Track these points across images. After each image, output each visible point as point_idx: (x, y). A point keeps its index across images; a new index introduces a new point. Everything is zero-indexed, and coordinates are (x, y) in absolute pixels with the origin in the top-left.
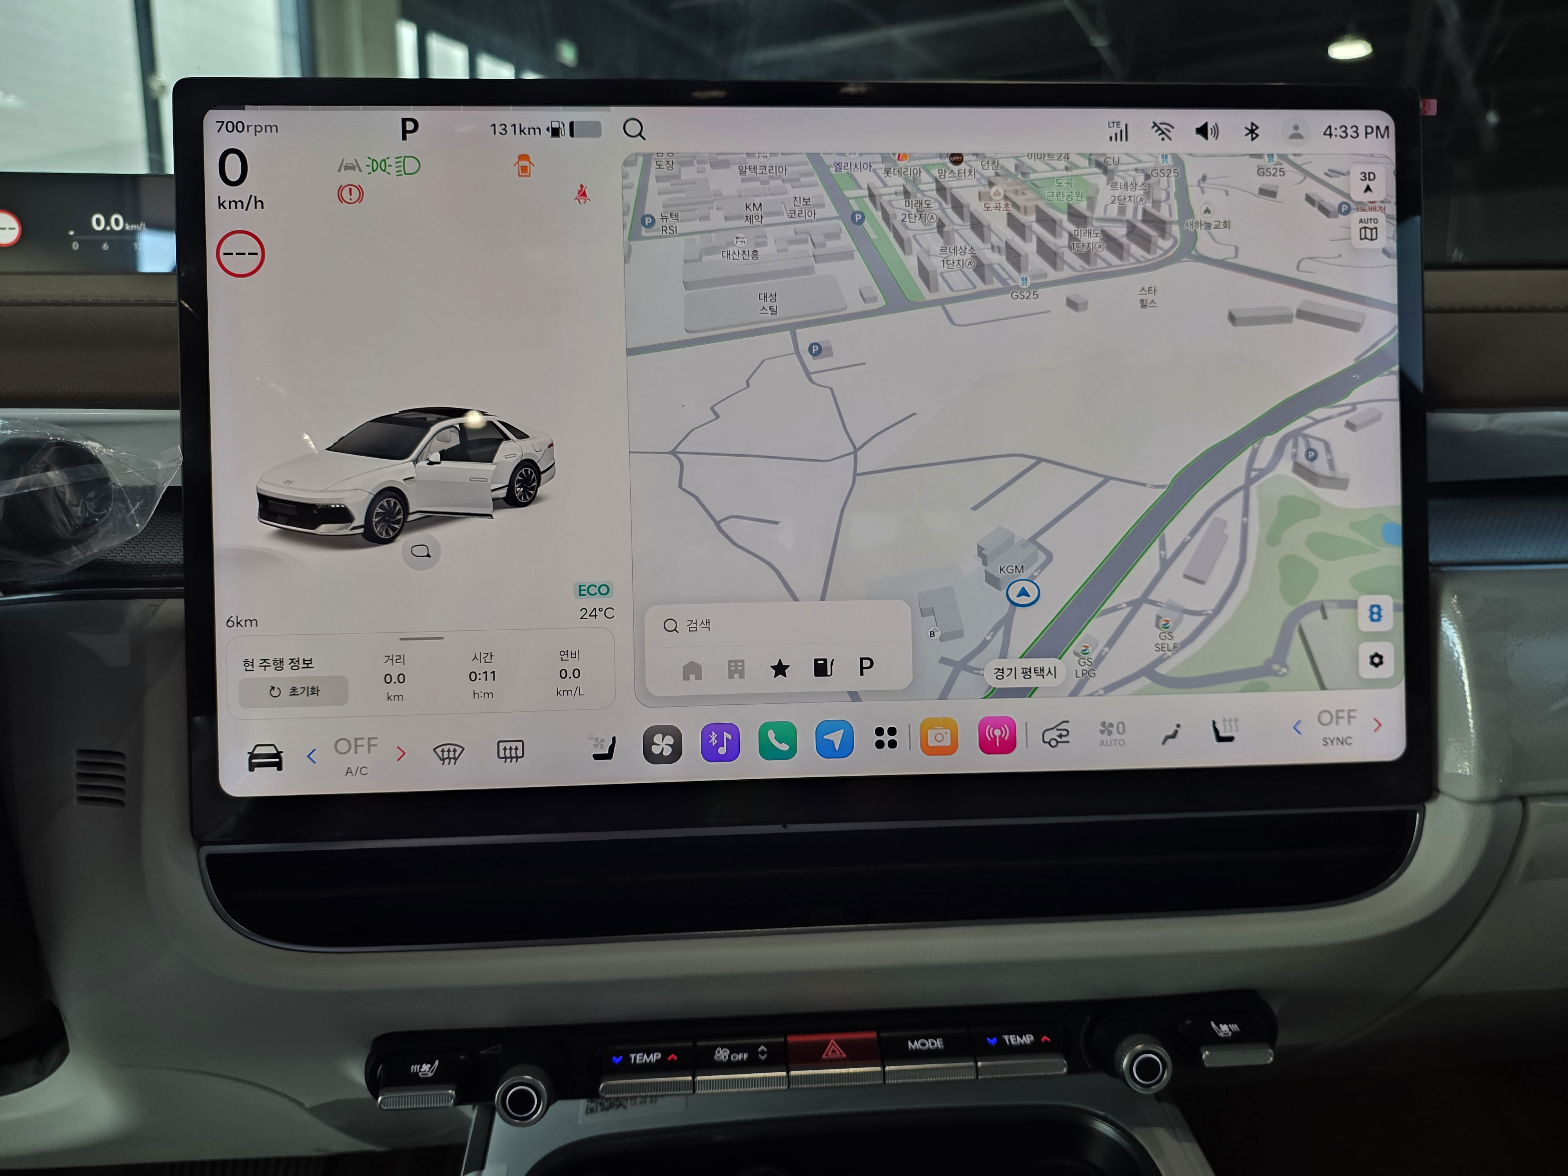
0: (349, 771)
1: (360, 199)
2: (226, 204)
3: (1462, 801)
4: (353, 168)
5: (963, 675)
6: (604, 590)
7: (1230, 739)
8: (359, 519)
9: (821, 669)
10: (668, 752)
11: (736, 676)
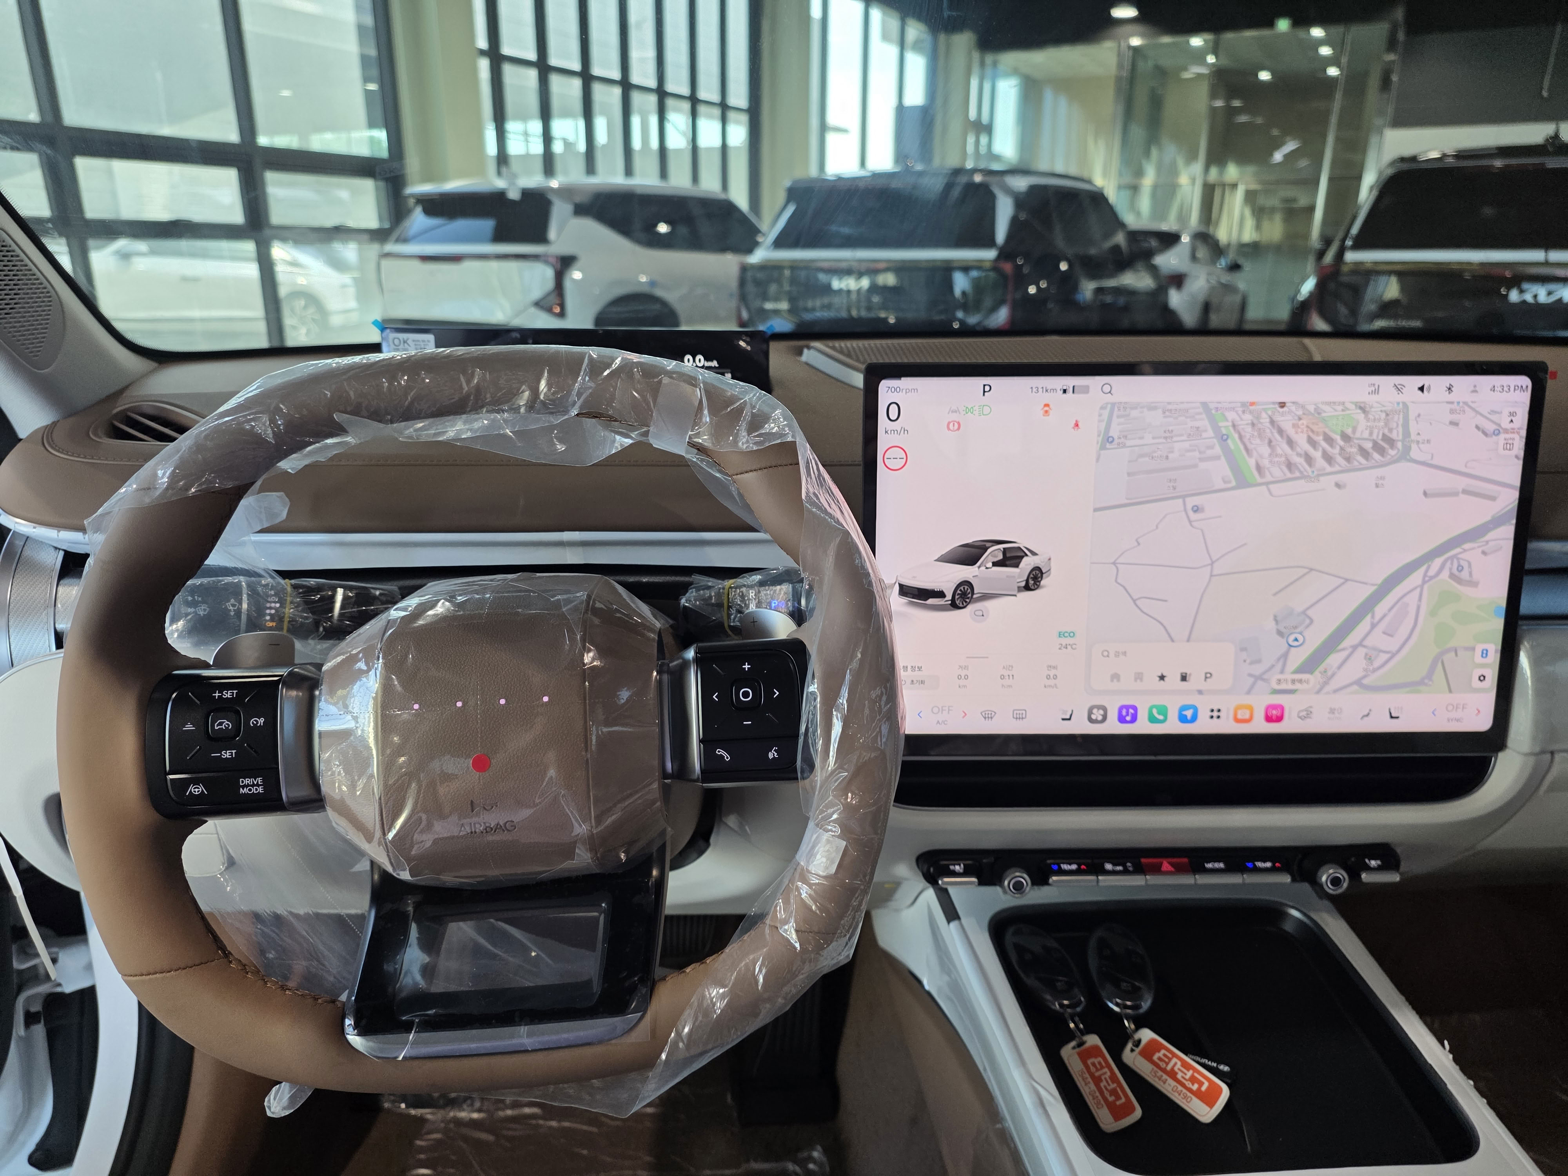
0: (938, 722)
1: (959, 428)
2: (889, 432)
3: (1519, 753)
4: (956, 412)
5: (1260, 683)
6: (1072, 634)
7: (1397, 718)
8: (949, 597)
9: (1184, 678)
10: (1100, 718)
11: (1138, 681)
